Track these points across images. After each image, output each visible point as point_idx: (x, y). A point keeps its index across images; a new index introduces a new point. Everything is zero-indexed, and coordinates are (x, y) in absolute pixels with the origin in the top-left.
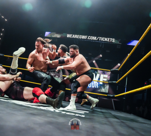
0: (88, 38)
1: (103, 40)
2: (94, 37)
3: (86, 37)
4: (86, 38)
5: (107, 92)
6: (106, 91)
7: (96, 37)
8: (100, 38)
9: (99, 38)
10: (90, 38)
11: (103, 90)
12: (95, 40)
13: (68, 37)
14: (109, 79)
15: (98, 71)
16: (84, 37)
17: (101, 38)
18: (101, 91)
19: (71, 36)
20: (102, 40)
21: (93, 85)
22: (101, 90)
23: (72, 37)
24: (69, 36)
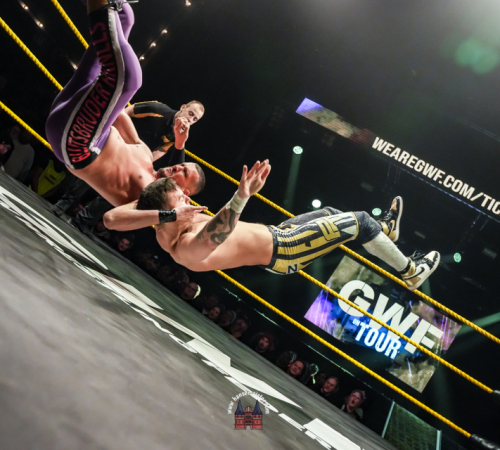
0: (443, 180)
1: (494, 210)
2: (466, 186)
3: (438, 175)
4: (439, 179)
5: (420, 388)
6: (417, 384)
7: (472, 190)
8: (487, 198)
9: (482, 198)
10: (452, 183)
11: (408, 376)
12: (465, 199)
13: (374, 146)
14: (446, 348)
15: (422, 304)
16: (430, 171)
17: (489, 201)
18: (401, 378)
19: (387, 148)
20: (489, 208)
21: (382, 343)
22: (400, 374)
23: (390, 153)
24: (379, 144)
